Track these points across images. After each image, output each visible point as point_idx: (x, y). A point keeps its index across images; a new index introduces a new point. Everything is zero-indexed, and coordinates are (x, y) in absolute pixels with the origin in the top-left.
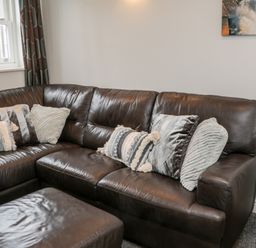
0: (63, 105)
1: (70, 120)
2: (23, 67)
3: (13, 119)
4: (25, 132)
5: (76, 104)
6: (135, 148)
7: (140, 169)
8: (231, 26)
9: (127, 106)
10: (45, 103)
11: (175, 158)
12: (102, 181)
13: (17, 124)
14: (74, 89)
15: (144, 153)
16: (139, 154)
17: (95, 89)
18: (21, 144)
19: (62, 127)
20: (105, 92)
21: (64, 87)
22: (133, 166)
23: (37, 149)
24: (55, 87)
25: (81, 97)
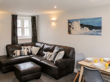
0: (39, 47)
1: (40, 50)
2: (31, 38)
3: (28, 49)
4: (30, 52)
5: (41, 47)
6: (48, 56)
7: (49, 60)
8: (70, 32)
9: (50, 48)
10: (35, 46)
11: (54, 58)
12: (41, 61)
13: (28, 50)
14: (41, 43)
15: (50, 57)
16: (49, 57)
17: (45, 44)
18: (29, 54)
19: (38, 52)
20: (47, 44)
21: (40, 43)
22: (47, 59)
23: (32, 55)
24: (38, 43)
25: (42, 45)
